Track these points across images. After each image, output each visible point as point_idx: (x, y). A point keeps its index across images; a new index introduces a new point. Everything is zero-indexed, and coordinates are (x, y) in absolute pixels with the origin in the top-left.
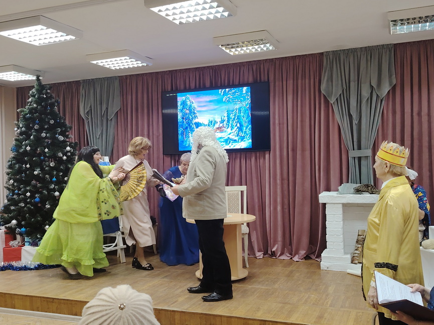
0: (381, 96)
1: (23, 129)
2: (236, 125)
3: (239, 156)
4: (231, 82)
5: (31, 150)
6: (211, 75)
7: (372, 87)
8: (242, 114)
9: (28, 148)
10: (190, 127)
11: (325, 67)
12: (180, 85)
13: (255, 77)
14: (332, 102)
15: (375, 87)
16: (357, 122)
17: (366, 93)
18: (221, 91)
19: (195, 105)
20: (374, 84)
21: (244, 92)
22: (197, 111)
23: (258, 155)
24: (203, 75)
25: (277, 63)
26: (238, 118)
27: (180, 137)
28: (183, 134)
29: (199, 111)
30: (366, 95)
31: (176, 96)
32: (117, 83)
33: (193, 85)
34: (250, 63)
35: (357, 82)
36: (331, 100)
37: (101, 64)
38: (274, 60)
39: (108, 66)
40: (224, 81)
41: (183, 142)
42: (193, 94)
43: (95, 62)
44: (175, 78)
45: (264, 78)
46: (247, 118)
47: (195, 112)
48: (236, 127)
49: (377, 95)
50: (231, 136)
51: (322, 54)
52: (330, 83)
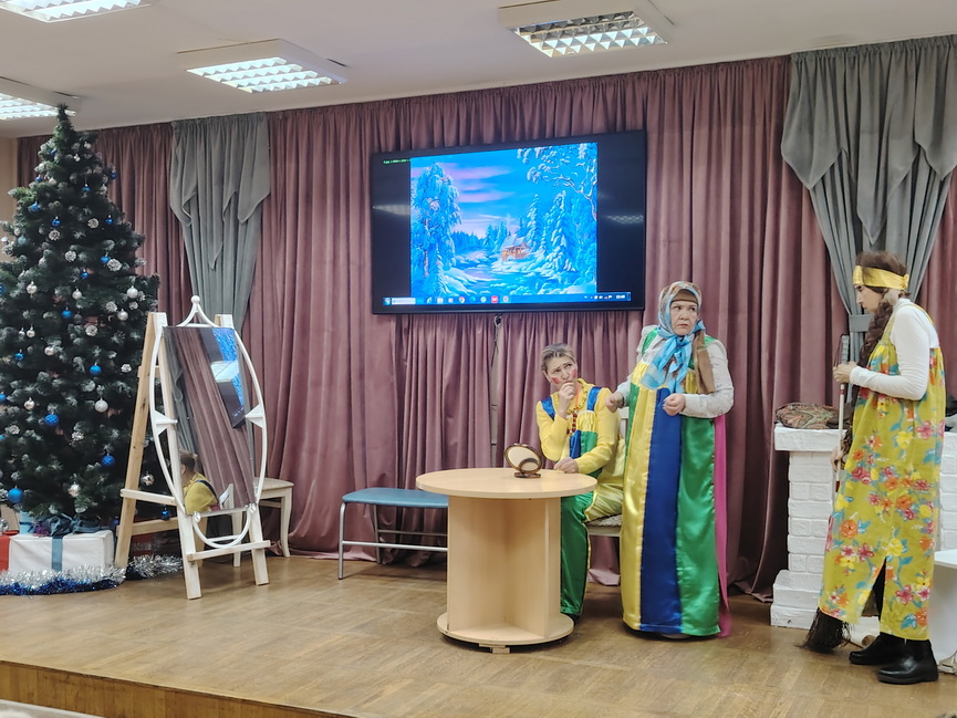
0: (942, 171)
1: (22, 240)
2: (559, 242)
3: (561, 322)
4: (548, 130)
5: (38, 292)
6: (498, 111)
7: (917, 148)
8: (574, 214)
9: (32, 288)
10: (442, 244)
11: (794, 95)
12: (418, 136)
13: (611, 117)
14: (810, 187)
15: (925, 146)
16: (876, 238)
17: (900, 164)
18: (522, 153)
19: (454, 189)
20: (924, 140)
21: (582, 155)
22: (461, 205)
23: (611, 321)
24: (477, 111)
25: (669, 81)
26: (563, 224)
27: (414, 269)
28: (421, 261)
29: (464, 205)
30: (901, 168)
31: (408, 165)
32: (261, 130)
33: (450, 138)
34: (597, 83)
35: (877, 135)
36: (808, 181)
37: (217, 78)
38: (661, 74)
39: (234, 84)
40: (531, 128)
41: (421, 282)
42: (451, 161)
43: (199, 72)
44: (405, 120)
45: (633, 120)
46: (587, 225)
47: (455, 205)
48: (558, 248)
49: (931, 168)
50: (542, 271)
51: (787, 58)
52: (807, 136)
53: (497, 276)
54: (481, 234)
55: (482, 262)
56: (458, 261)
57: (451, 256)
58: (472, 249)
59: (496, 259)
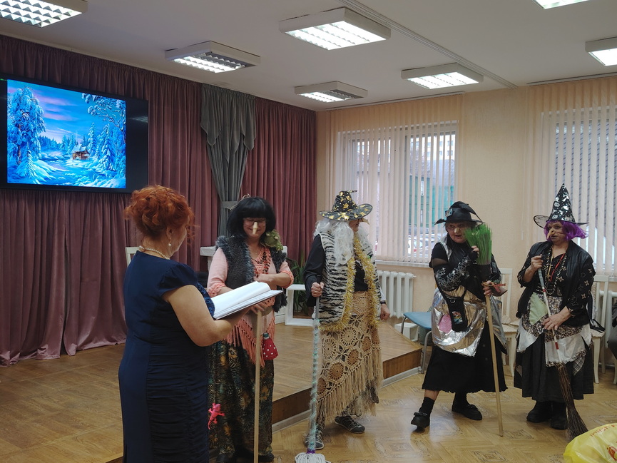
2: (106, 153)
7: (241, 136)
10: (31, 143)
14: (212, 145)
15: (245, 136)
18: (85, 96)
19: (40, 107)
26: (108, 143)
27: (10, 158)
28: (16, 153)
29: (47, 120)
33: (31, 73)
36: (210, 142)
41: (15, 167)
42: (36, 89)
46: (120, 146)
47: (41, 119)
48: (106, 156)
49: (244, 145)
50: (97, 168)
53: (69, 168)
54: (59, 141)
55: (59, 159)
56: (43, 156)
57: (37, 152)
58: (53, 149)
59: (69, 158)
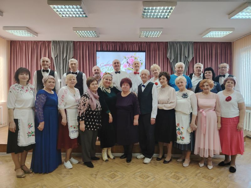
4: (129, 50)
6: (120, 46)
11: (169, 47)
12: (105, 48)
13: (139, 48)
20: (187, 56)
24: (116, 45)
25: (149, 44)
32: (72, 44)
33: (111, 49)
40: (126, 49)
44: (102, 45)
45: (143, 49)
49: (187, 60)
51: (167, 42)
52: (171, 54)
